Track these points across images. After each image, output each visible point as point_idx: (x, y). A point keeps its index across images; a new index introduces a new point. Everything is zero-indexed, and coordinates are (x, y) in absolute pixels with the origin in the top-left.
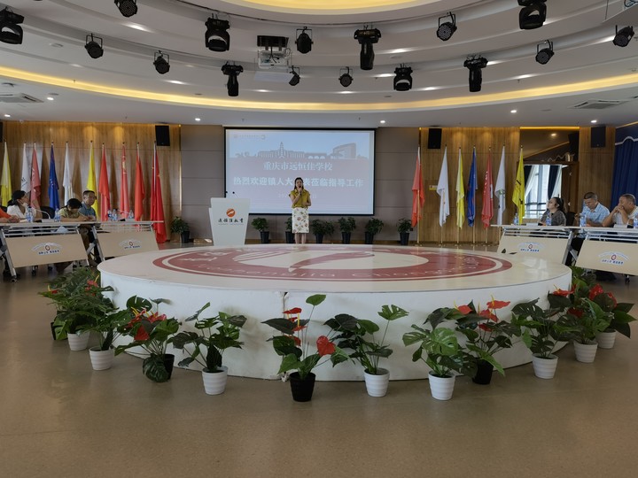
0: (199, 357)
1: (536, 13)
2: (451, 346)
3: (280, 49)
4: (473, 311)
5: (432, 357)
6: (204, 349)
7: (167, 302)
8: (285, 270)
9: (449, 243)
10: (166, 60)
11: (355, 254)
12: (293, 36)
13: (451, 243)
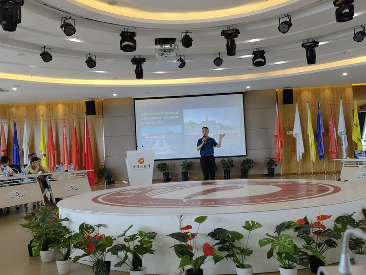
0: (127, 261)
1: (347, 11)
2: (289, 246)
3: (171, 46)
4: (307, 223)
5: (279, 254)
6: (130, 256)
7: (104, 226)
8: (181, 201)
9: (306, 174)
10: (94, 59)
11: (230, 187)
12: (179, 37)
13: (307, 173)
